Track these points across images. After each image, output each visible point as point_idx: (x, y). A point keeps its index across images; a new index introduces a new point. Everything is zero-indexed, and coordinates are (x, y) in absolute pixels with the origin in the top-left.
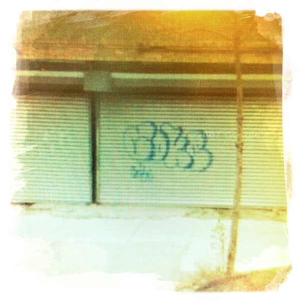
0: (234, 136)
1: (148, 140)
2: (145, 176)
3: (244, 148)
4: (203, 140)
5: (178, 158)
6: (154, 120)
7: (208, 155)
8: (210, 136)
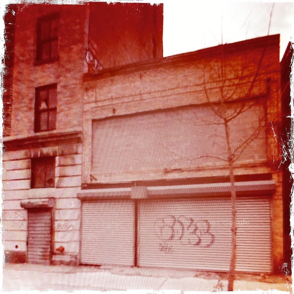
0: (230, 224)
1: (170, 227)
2: (167, 250)
3: (237, 231)
4: (207, 226)
5: (190, 238)
6: (174, 215)
7: (211, 236)
8: (212, 224)
